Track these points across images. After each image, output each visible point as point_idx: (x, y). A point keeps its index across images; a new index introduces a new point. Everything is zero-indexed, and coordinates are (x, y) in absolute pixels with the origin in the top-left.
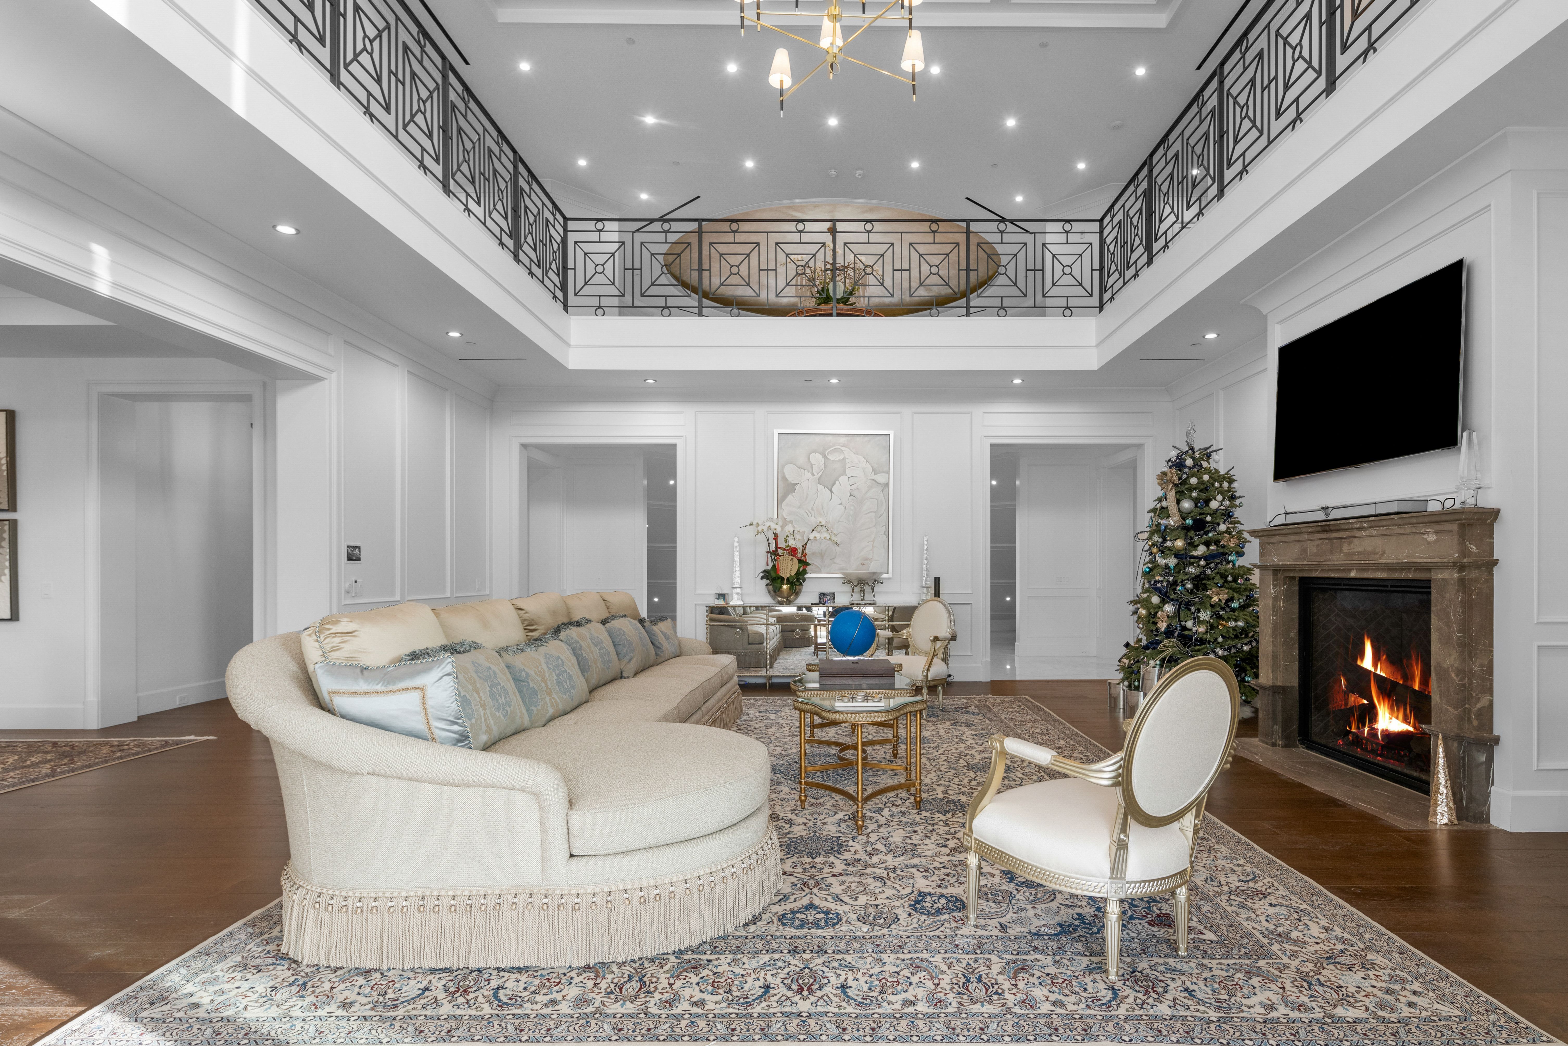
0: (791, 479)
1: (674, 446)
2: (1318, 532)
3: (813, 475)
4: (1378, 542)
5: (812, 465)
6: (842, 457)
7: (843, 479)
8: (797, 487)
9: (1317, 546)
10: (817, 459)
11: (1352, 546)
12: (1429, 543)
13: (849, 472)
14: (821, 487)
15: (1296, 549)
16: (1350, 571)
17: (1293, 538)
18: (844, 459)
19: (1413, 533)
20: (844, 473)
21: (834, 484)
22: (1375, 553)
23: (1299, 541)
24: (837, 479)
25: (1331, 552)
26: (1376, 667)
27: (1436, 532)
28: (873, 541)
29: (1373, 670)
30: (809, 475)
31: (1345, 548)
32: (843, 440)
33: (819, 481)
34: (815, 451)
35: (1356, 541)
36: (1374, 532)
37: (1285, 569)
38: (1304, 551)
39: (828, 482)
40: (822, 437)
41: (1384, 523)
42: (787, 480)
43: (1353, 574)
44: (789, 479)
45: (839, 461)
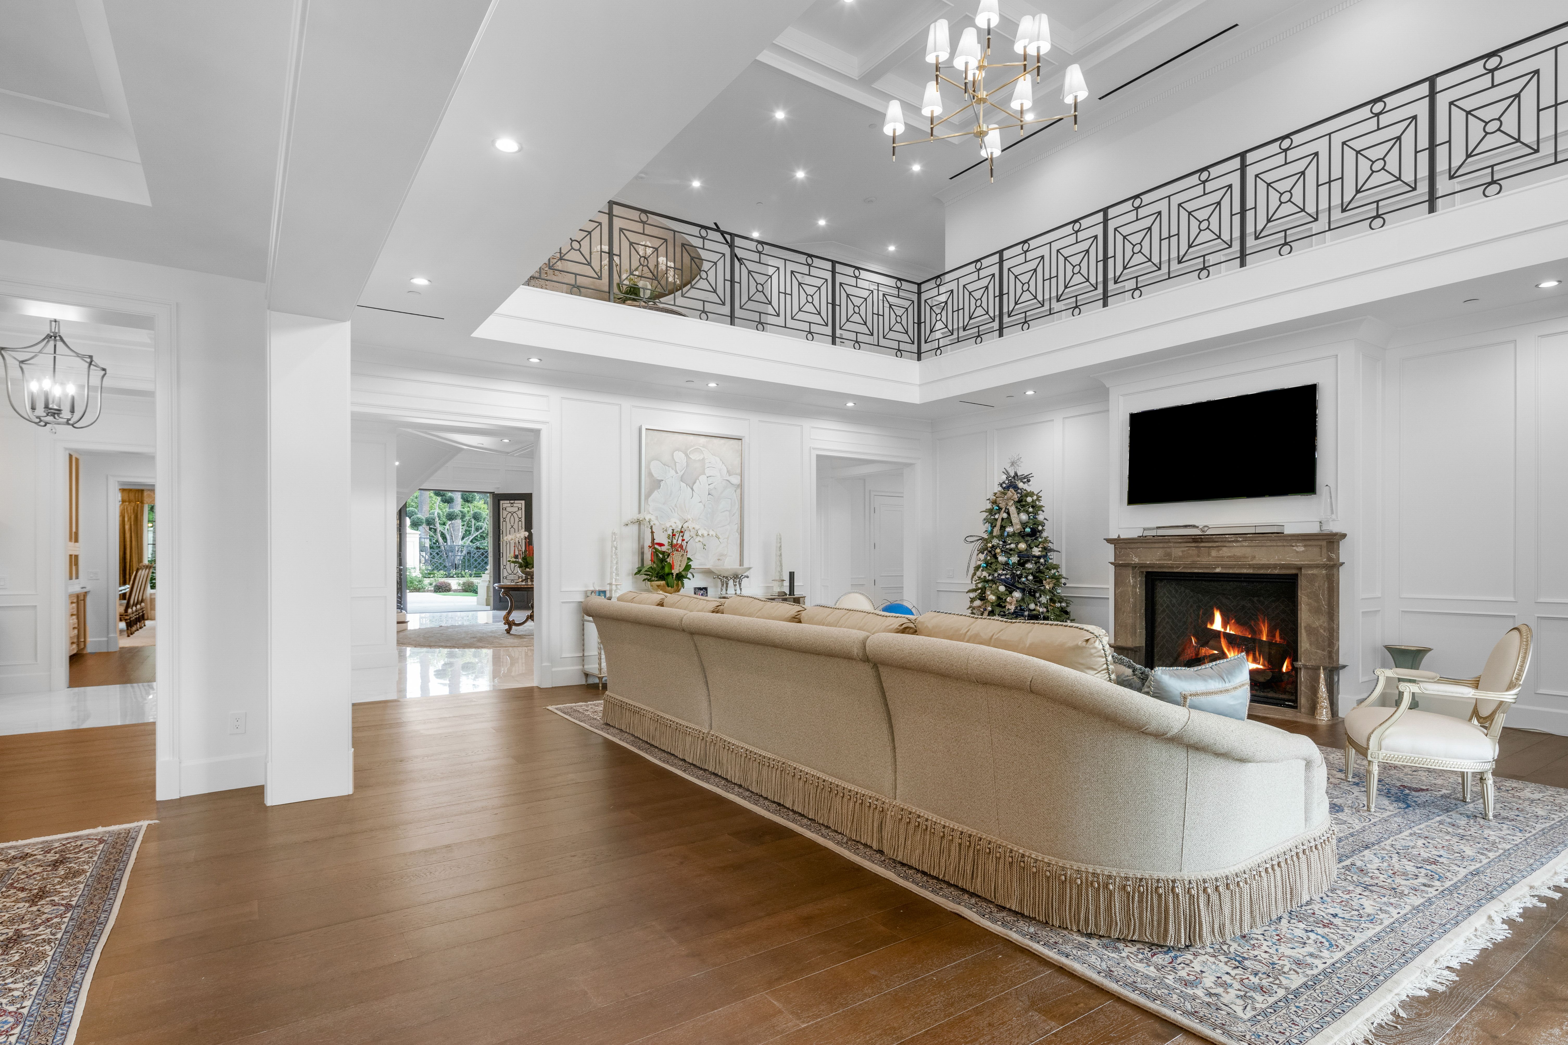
0: (657, 475)
1: (537, 433)
2: (1189, 542)
3: (677, 473)
4: (1249, 549)
5: (675, 463)
6: (701, 457)
7: (702, 478)
8: (662, 484)
9: (1183, 551)
10: (679, 457)
11: (1221, 552)
12: (1297, 552)
13: (708, 472)
14: (683, 485)
15: (1160, 553)
16: (1215, 568)
17: (1157, 545)
18: (704, 459)
19: (1284, 546)
20: (704, 473)
21: (695, 483)
22: (1245, 557)
23: (1163, 548)
24: (697, 478)
25: (1198, 556)
26: (1226, 629)
27: (1305, 546)
28: (728, 538)
29: (1222, 630)
30: (673, 472)
31: (1214, 553)
32: (702, 440)
33: (682, 479)
34: (678, 450)
35: (1224, 549)
36: (1246, 544)
37: (1142, 566)
38: (1169, 555)
39: (689, 480)
40: (685, 436)
41: (1260, 539)
42: (652, 476)
43: (1218, 570)
44: (655, 475)
45: (699, 460)
